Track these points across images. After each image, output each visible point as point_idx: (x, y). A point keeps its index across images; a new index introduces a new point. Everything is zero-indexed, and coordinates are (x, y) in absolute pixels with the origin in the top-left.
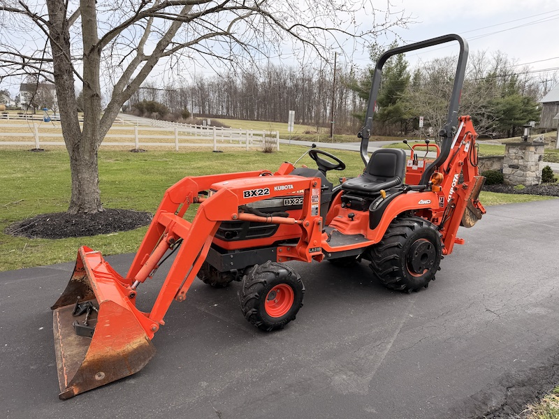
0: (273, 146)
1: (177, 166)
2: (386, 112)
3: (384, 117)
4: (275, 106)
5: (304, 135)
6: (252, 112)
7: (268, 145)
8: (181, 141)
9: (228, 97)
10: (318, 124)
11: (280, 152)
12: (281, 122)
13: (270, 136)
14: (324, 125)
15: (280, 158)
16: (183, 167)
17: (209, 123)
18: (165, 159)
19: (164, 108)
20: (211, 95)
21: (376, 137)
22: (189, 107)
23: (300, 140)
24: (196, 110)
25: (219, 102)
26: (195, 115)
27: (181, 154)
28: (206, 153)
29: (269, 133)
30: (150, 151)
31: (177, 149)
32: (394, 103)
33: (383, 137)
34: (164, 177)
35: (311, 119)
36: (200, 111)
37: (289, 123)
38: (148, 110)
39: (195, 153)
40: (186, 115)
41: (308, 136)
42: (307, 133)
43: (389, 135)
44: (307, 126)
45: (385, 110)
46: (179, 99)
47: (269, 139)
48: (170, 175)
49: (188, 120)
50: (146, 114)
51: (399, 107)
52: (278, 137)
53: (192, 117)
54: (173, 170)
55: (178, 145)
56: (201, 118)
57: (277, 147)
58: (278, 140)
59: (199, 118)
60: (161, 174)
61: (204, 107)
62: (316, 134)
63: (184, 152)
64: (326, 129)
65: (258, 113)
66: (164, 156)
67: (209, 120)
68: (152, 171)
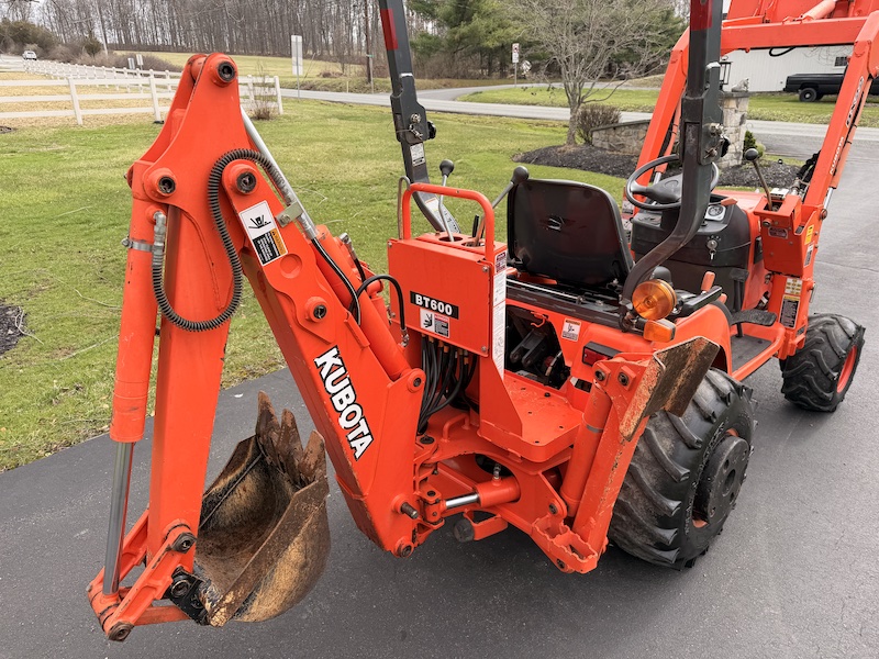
0: (271, 105)
1: (82, 164)
2: (457, 37)
3: (455, 45)
4: (260, 27)
5: (321, 79)
6: (219, 37)
7: (261, 105)
8: (85, 104)
9: (170, 10)
10: (341, 59)
11: (285, 117)
12: (274, 55)
13: (264, 85)
14: (352, 60)
15: (288, 129)
16: (94, 164)
17: (140, 63)
18: (56, 147)
19: (47, 35)
20: (138, 7)
21: (444, 81)
22: (98, 31)
23: (315, 90)
24: (113, 38)
25: (156, 21)
26: (112, 47)
27: (88, 133)
28: (141, 126)
29: (260, 80)
30: (23, 129)
31: (80, 122)
32: (469, 20)
33: (455, 81)
34: (52, 194)
35: (328, 49)
36: (120, 39)
37: (294, 58)
38: (15, 41)
39: (120, 129)
40: (93, 48)
41: (328, 81)
42: (326, 75)
43: (464, 77)
44: (323, 63)
45: (455, 33)
46: (76, 17)
47: (259, 91)
48: (67, 188)
49: (98, 58)
50: (13, 48)
51: (476, 28)
52: (278, 85)
53: (106, 52)
54: (73, 175)
55: (80, 114)
56: (124, 53)
57: (279, 107)
58: (279, 92)
59: (119, 53)
60: (46, 186)
61: (127, 31)
62: (343, 78)
63: (95, 128)
64: (358, 68)
65: (230, 39)
66: (55, 139)
67: (140, 57)
68: (25, 179)
